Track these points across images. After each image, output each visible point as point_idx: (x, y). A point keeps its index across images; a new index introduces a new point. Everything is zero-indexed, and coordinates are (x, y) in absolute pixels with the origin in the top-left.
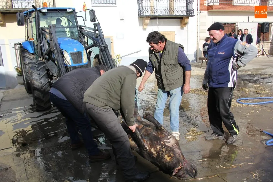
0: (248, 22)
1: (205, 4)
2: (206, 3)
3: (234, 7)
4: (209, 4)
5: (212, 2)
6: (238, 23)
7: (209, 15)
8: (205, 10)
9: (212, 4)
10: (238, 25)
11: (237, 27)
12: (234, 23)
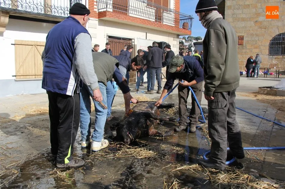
0: (146, 39)
1: (95, 10)
2: (96, 8)
3: (131, 18)
4: (100, 11)
5: (105, 7)
6: (134, 39)
7: (100, 24)
8: (96, 17)
9: (105, 10)
10: (134, 42)
11: (133, 43)
12: (130, 39)
